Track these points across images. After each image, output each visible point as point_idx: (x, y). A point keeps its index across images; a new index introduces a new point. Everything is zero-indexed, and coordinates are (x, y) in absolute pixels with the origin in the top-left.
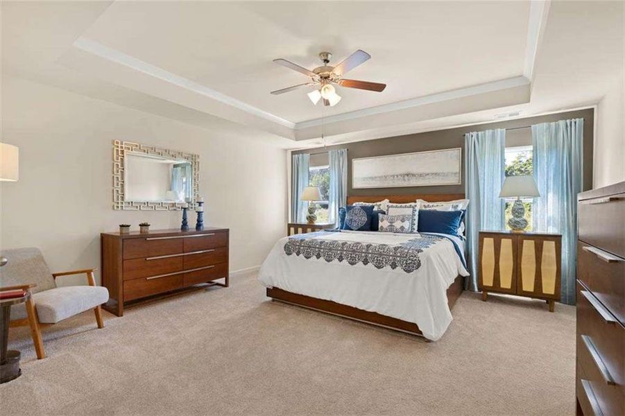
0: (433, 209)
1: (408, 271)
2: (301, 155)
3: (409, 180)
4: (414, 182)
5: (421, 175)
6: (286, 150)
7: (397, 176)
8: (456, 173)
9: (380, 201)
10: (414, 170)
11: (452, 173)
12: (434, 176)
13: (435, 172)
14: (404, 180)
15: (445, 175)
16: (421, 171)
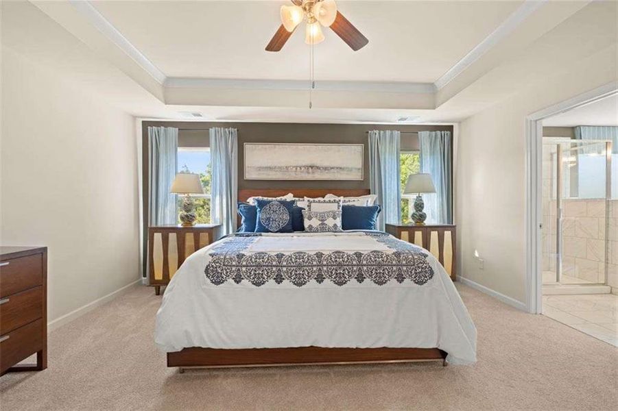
0: (351, 204)
1: (421, 283)
2: (162, 128)
3: (313, 173)
4: (319, 176)
5: (326, 168)
6: (135, 117)
7: (300, 168)
8: (359, 169)
9: (283, 195)
10: (318, 163)
11: (356, 169)
12: (338, 170)
13: (338, 166)
14: (308, 173)
15: (350, 170)
16: (326, 164)
